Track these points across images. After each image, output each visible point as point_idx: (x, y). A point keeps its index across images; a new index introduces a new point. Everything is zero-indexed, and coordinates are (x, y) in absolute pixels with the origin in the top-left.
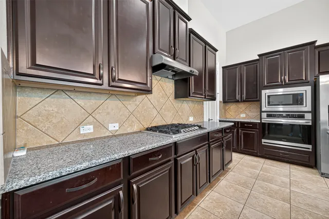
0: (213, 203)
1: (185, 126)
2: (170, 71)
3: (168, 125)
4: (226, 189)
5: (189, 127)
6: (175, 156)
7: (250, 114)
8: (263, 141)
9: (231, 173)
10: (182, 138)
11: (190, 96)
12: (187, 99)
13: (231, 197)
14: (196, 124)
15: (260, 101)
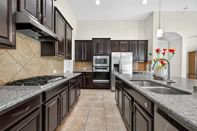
0: (71, 124)
1: (51, 78)
2: (37, 33)
3: (35, 78)
4: (78, 112)
5: (55, 78)
6: (43, 103)
7: (88, 68)
8: (94, 80)
9: (80, 101)
10: (49, 87)
11: (55, 55)
12: (52, 57)
13: (81, 115)
14: (59, 75)
15: (92, 61)
